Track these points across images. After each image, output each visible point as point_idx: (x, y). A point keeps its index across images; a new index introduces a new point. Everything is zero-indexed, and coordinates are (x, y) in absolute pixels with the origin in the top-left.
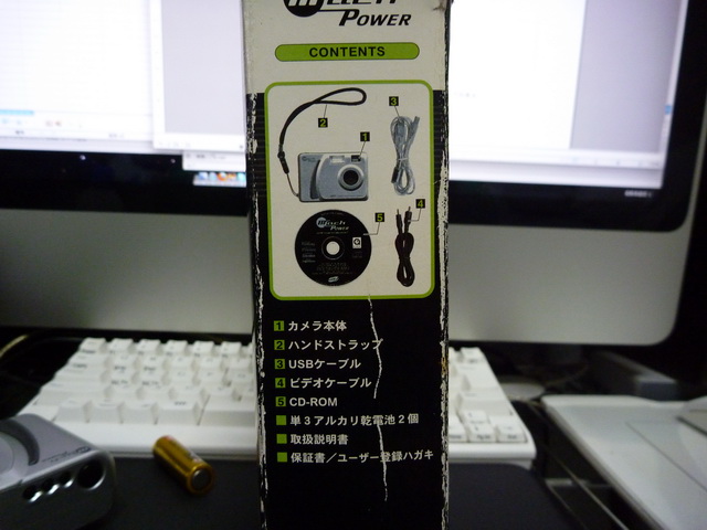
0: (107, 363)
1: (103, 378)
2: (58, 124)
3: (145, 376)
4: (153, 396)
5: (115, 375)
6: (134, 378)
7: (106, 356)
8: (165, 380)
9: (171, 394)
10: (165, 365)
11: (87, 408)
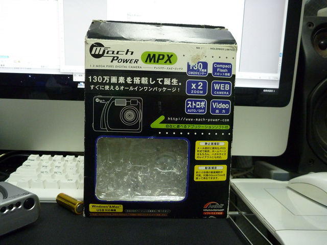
0: (39, 164)
1: (37, 170)
2: (19, 62)
3: (56, 170)
4: (58, 177)
5: (43, 169)
6: (51, 170)
7: (39, 162)
8: (64, 171)
9: (67, 176)
10: (64, 165)
11: (30, 182)
